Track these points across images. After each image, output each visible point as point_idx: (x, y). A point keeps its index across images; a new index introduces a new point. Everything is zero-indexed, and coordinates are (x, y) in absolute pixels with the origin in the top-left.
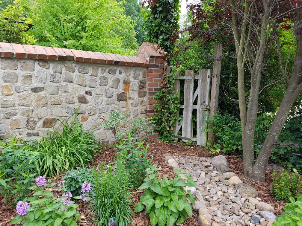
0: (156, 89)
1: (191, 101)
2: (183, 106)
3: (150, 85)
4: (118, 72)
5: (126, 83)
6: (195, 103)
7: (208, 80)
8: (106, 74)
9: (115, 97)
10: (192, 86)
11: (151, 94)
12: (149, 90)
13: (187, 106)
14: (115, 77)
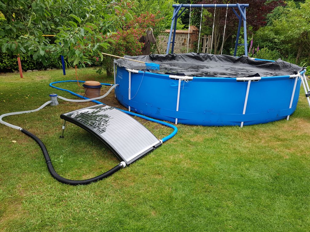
0: (194, 42)
1: (205, 46)
2: (203, 48)
3: (192, 40)
4: (183, 36)
5: (185, 39)
6: (206, 46)
7: (211, 38)
8: (180, 37)
9: (181, 44)
10: (206, 41)
11: (192, 43)
12: (192, 42)
13: (204, 47)
14: (182, 37)
